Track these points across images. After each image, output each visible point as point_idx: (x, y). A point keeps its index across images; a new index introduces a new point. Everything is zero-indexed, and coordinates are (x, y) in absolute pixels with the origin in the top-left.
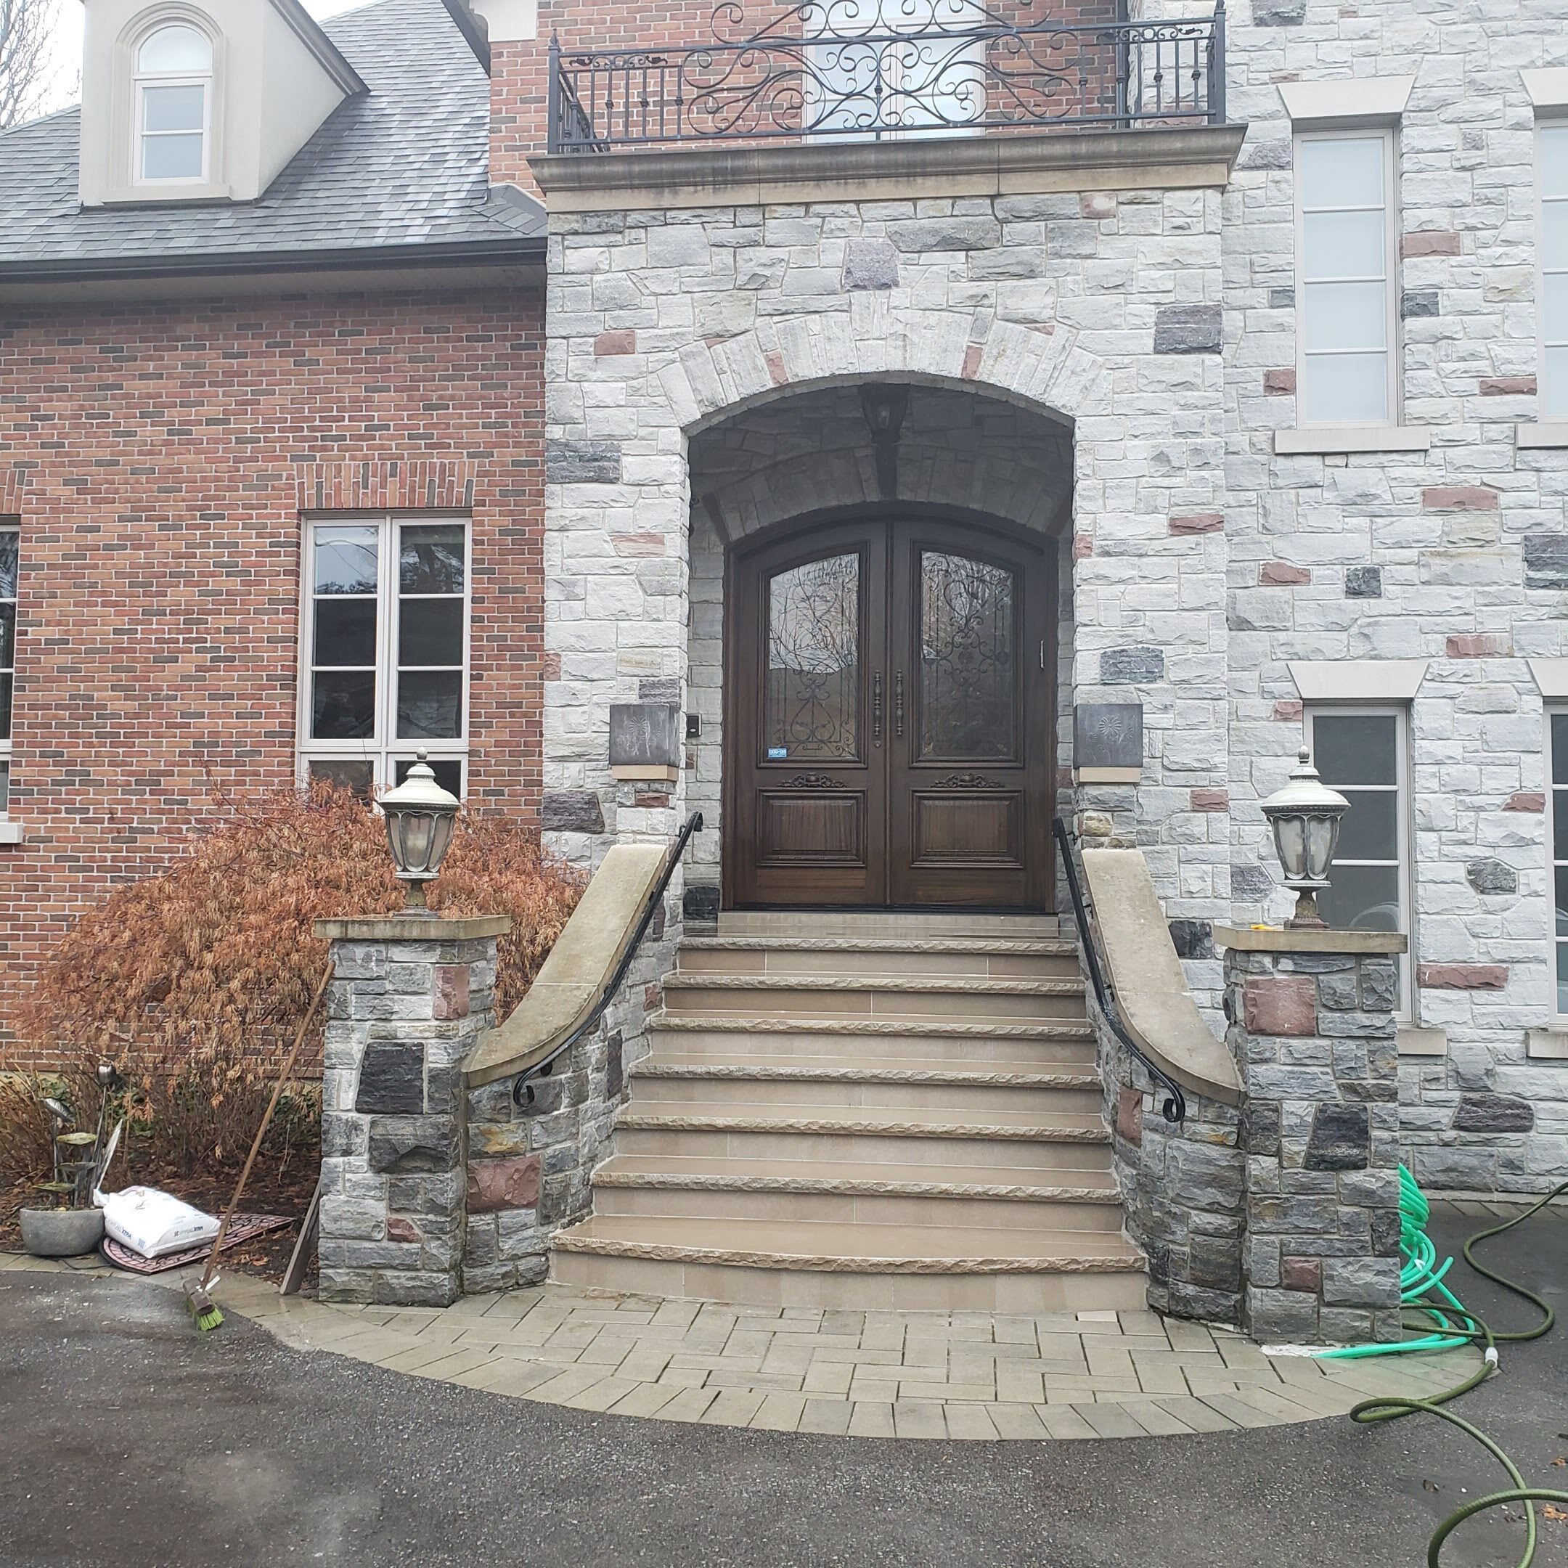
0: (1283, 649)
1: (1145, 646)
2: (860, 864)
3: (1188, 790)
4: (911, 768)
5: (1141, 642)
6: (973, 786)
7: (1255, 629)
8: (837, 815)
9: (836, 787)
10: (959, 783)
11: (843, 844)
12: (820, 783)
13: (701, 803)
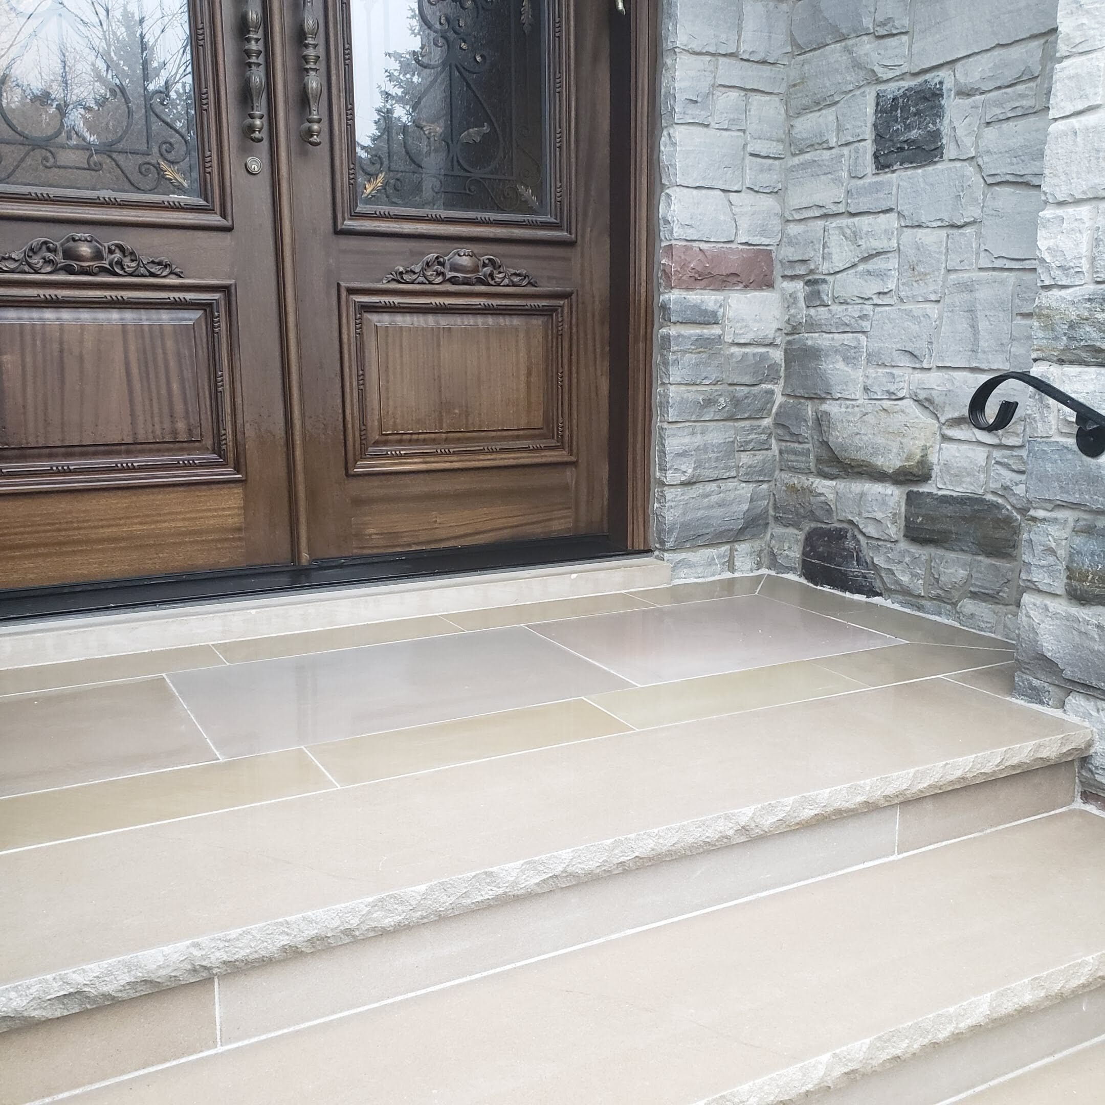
2: (227, 473)
4: (339, 233)
6: (477, 281)
8: (160, 351)
9: (153, 275)
10: (450, 275)
11: (181, 426)
12: (107, 264)
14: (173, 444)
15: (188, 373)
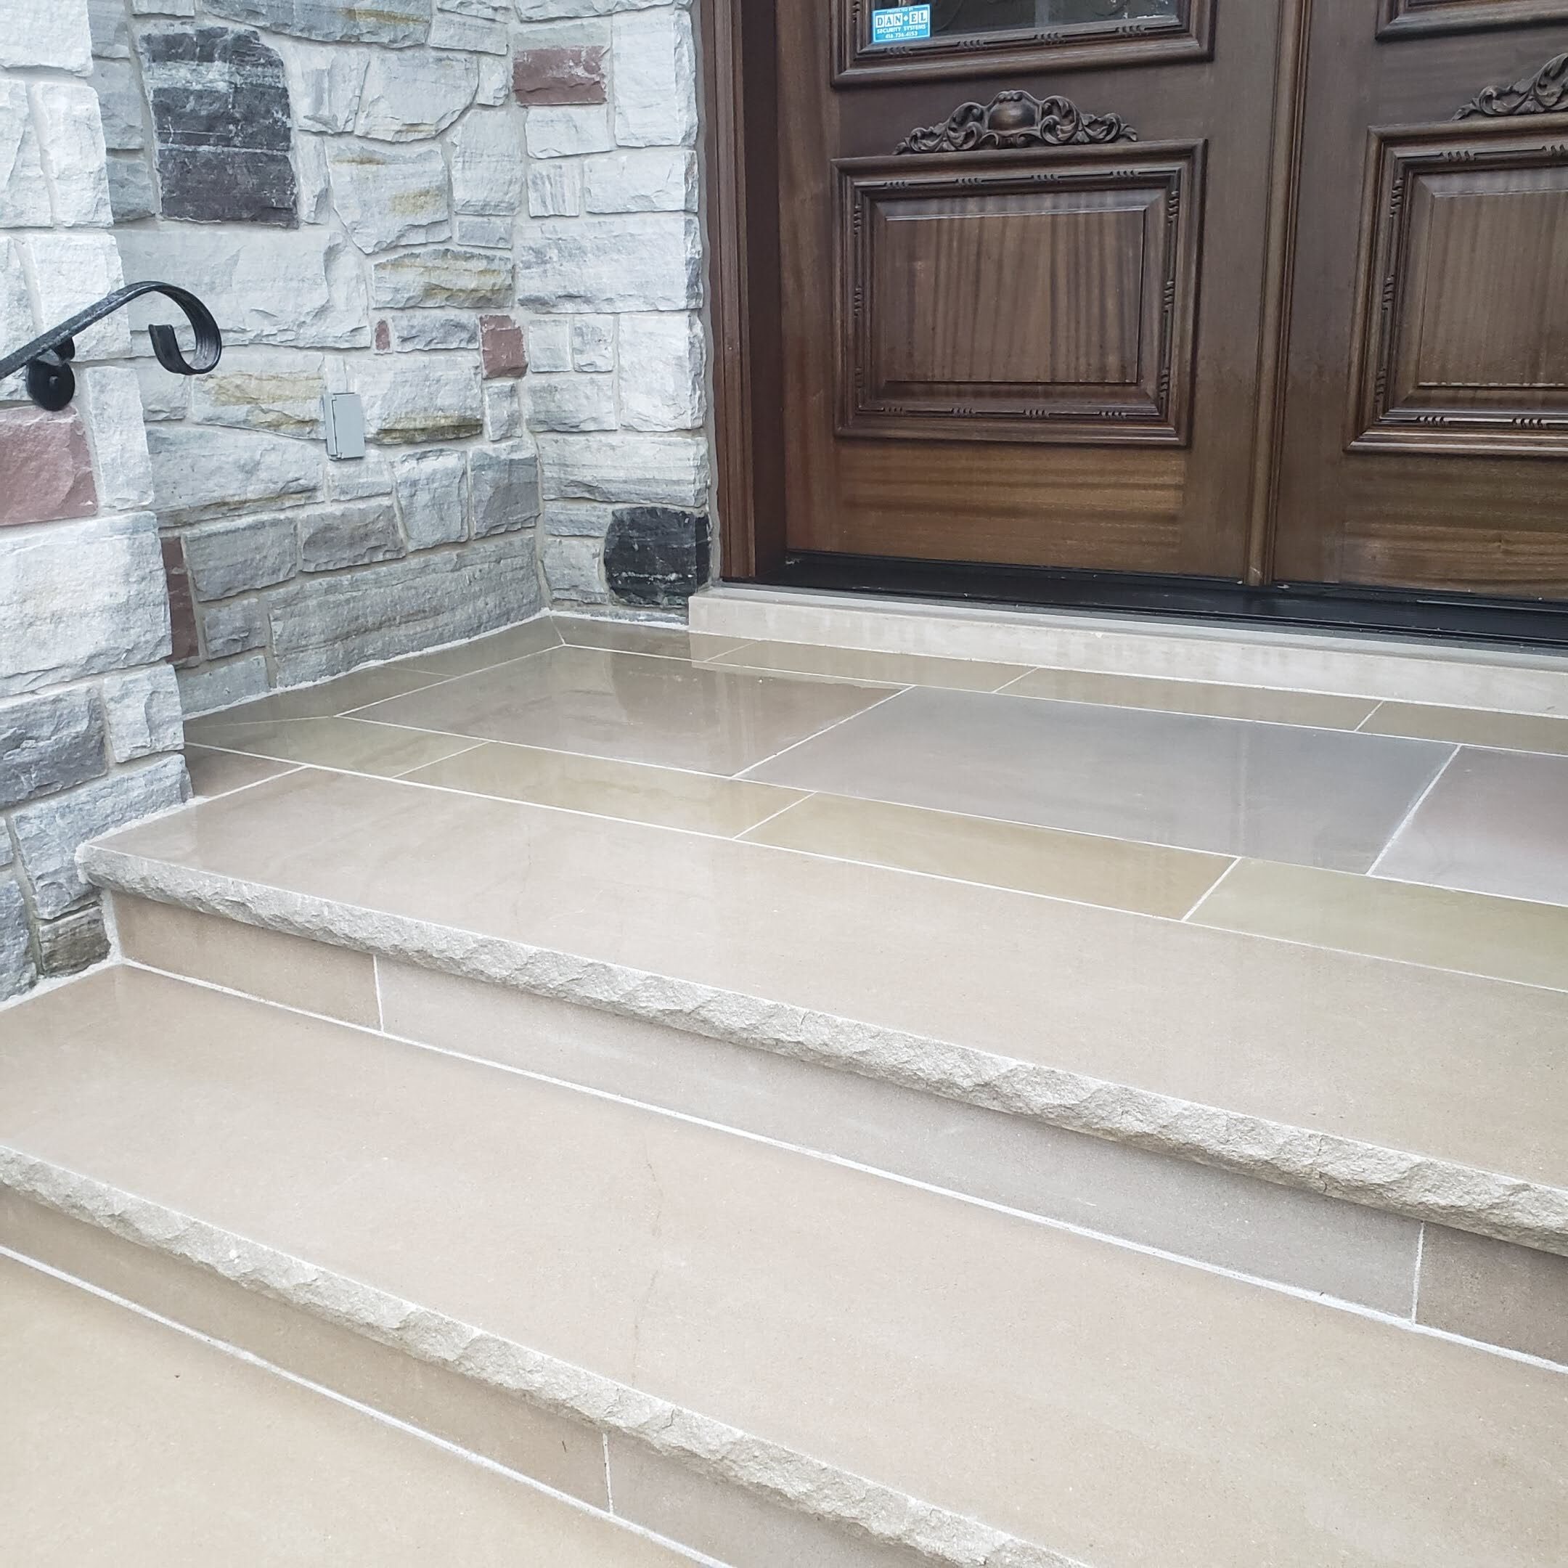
2: (1165, 434)
8: (1096, 253)
9: (1093, 141)
11: (1113, 360)
12: (1036, 130)
13: (632, 224)
14: (1098, 386)
15: (1129, 284)
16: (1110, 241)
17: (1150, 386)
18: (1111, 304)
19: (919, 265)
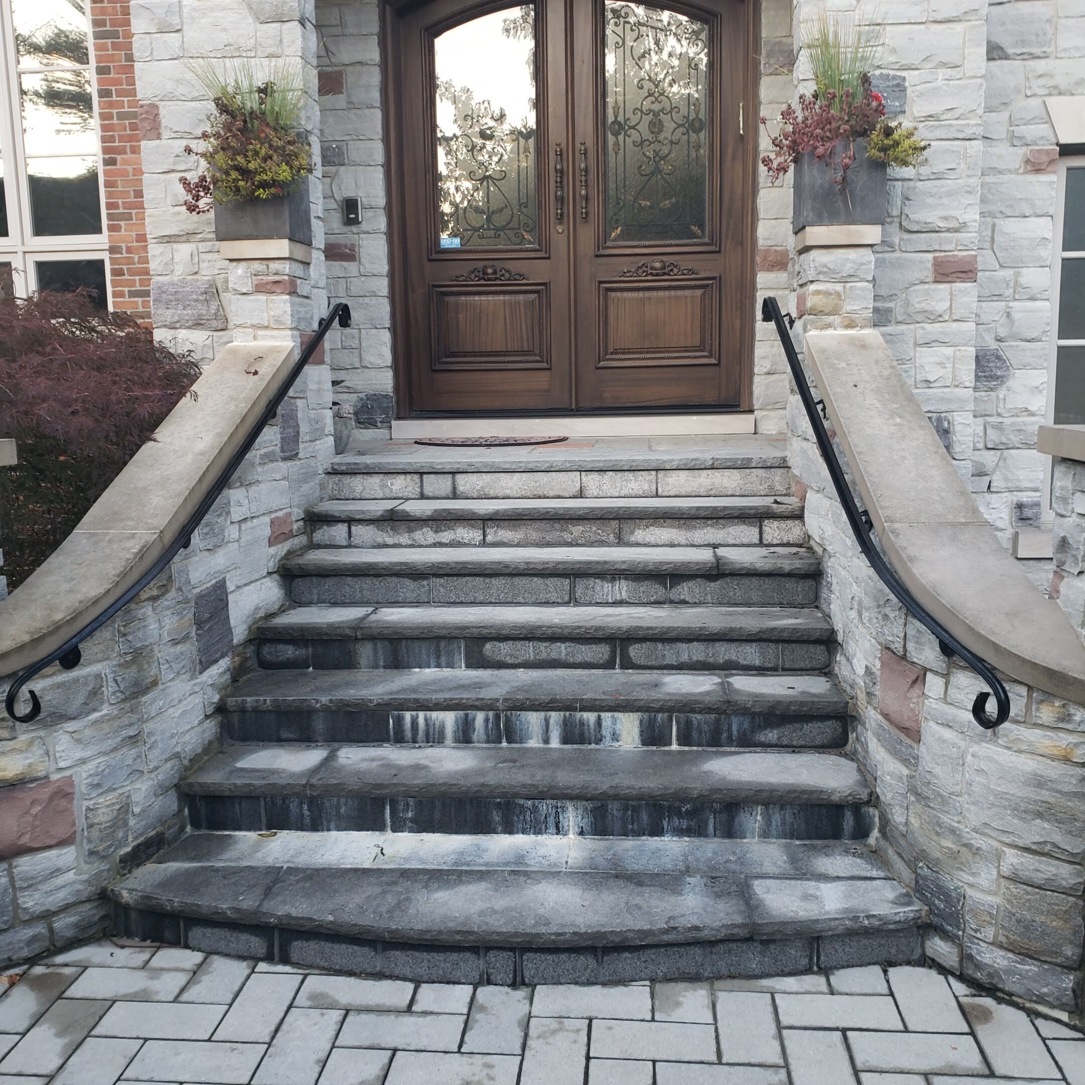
0: (1041, 81)
1: (884, 72)
2: (544, 366)
3: (930, 256)
4: (597, 256)
5: (879, 67)
6: (664, 274)
7: (1007, 57)
8: (518, 312)
9: (516, 280)
10: (649, 272)
11: (525, 344)
12: (498, 276)
13: (367, 300)
14: (522, 352)
15: (529, 321)
16: (522, 309)
17: (537, 352)
18: (524, 328)
19: (460, 316)
